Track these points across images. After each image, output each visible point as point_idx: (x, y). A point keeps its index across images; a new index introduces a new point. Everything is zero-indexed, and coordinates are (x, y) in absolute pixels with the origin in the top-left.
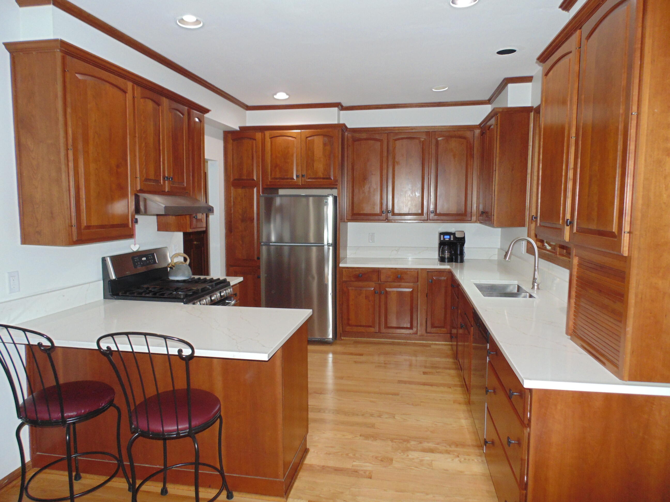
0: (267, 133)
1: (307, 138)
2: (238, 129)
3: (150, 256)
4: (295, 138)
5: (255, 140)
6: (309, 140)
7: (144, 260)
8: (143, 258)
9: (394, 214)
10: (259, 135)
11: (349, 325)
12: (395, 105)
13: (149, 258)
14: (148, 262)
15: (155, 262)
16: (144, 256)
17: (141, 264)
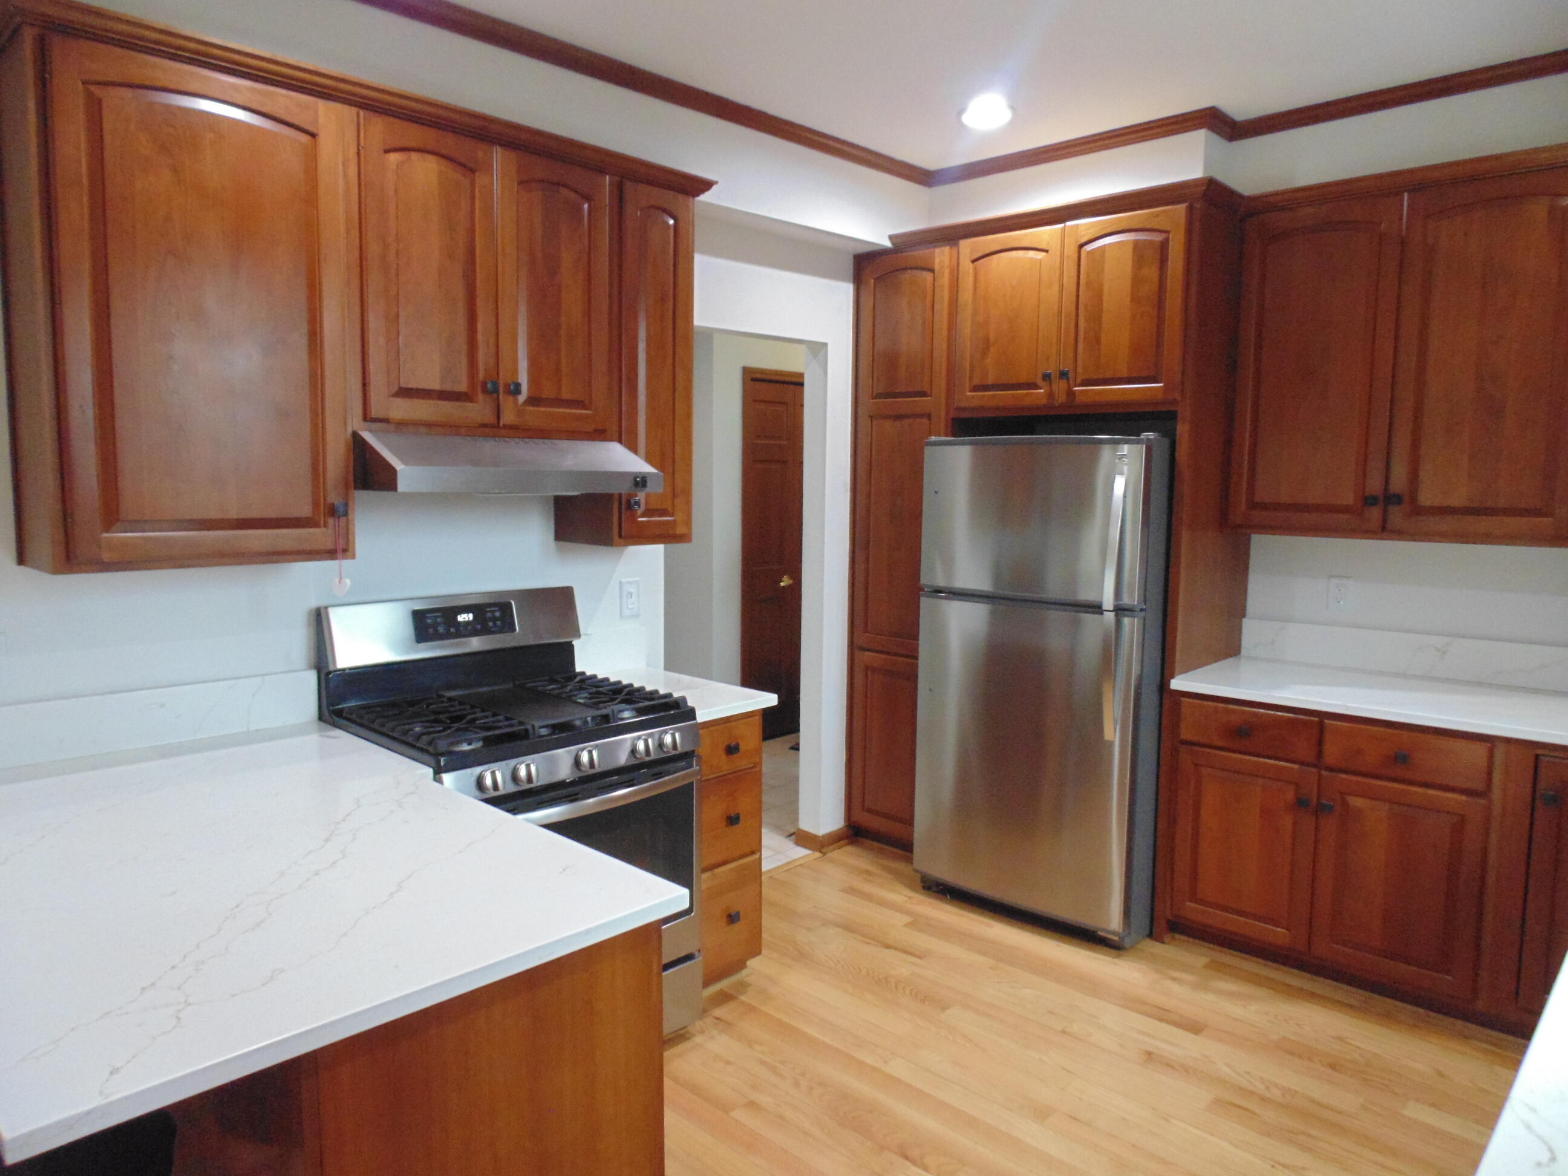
0: (968, 247)
1: (1081, 246)
2: (888, 244)
3: (490, 611)
4: (1047, 251)
5: (932, 271)
6: (1089, 253)
7: (468, 623)
8: (460, 614)
9: (1418, 511)
10: (942, 256)
11: (1194, 897)
12: (1445, 79)
13: (489, 615)
14: (479, 627)
15: (508, 626)
16: (466, 609)
17: (448, 631)
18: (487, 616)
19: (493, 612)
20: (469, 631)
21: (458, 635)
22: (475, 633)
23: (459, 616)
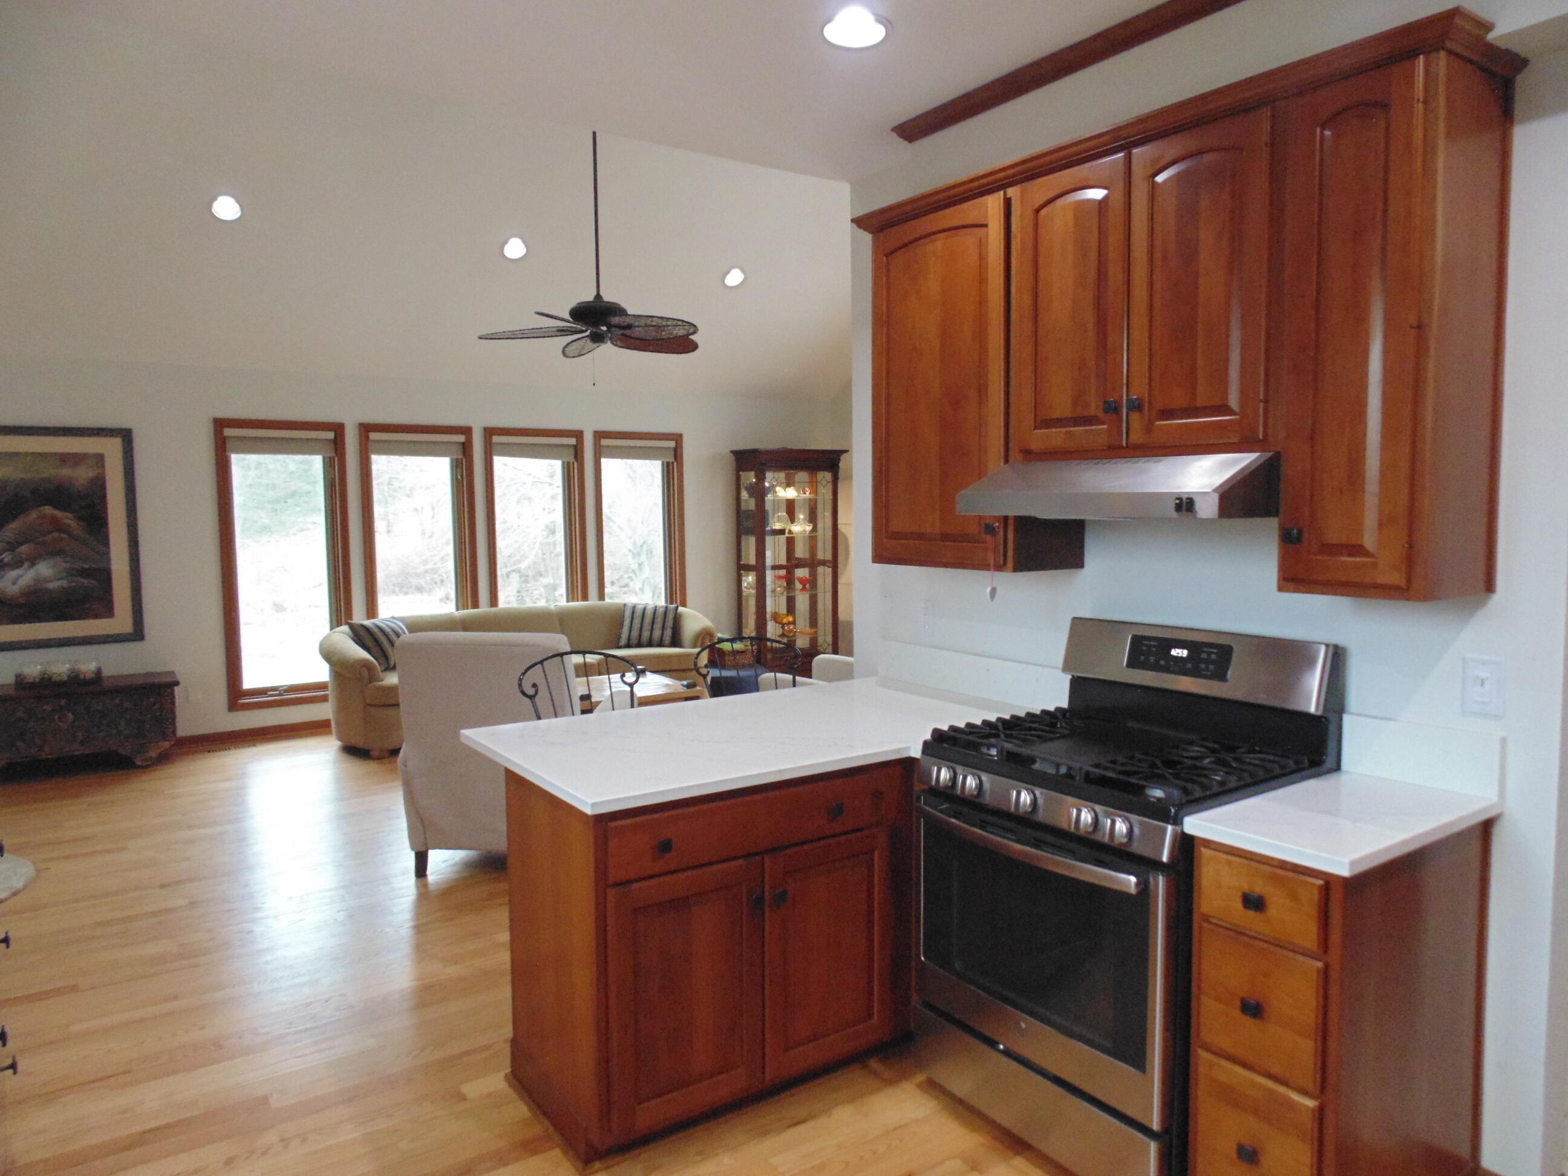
3: (1207, 652)
7: (1180, 659)
8: (1175, 647)
13: (1204, 656)
14: (1189, 666)
15: (1220, 675)
16: (1181, 644)
17: (1157, 661)
18: (1202, 656)
19: (1209, 654)
20: (1179, 667)
21: (1166, 669)
22: (1185, 673)
23: (1173, 650)
